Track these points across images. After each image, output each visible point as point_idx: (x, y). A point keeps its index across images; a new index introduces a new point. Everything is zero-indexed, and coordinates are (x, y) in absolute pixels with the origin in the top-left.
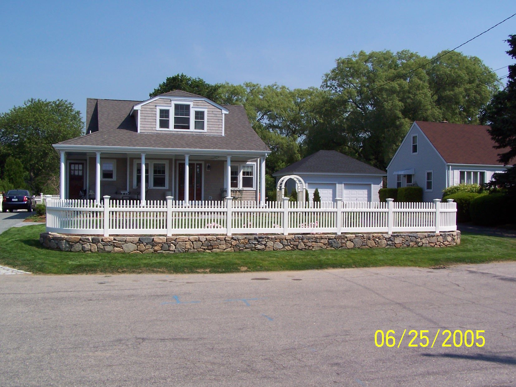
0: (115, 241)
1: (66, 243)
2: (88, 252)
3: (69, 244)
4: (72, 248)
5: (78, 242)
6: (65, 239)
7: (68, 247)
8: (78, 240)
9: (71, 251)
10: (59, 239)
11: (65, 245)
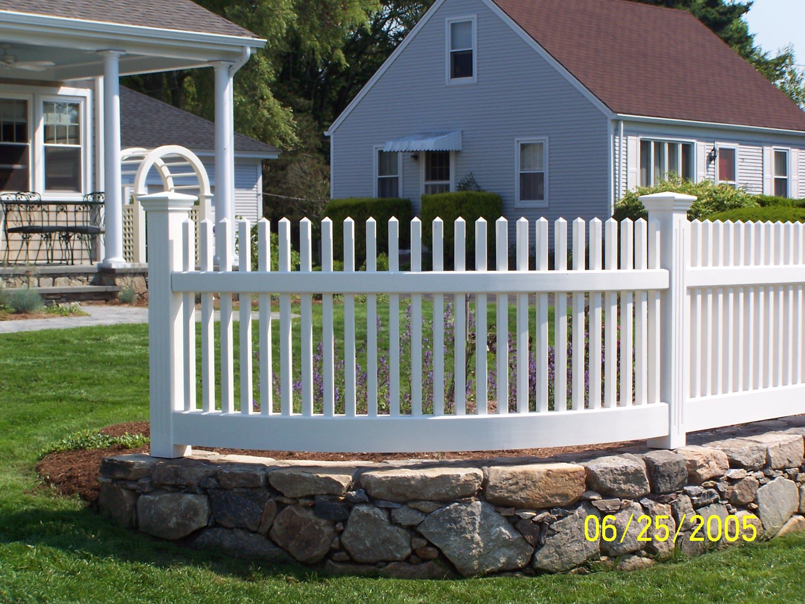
0: (734, 473)
1: (495, 517)
2: (635, 559)
3: (514, 522)
4: (538, 546)
5: (575, 505)
6: (483, 492)
7: (507, 544)
8: (577, 490)
9: (532, 569)
10: (431, 492)
11: (485, 531)
